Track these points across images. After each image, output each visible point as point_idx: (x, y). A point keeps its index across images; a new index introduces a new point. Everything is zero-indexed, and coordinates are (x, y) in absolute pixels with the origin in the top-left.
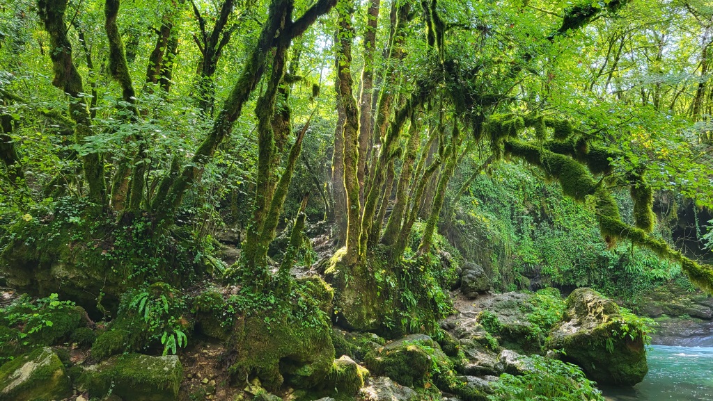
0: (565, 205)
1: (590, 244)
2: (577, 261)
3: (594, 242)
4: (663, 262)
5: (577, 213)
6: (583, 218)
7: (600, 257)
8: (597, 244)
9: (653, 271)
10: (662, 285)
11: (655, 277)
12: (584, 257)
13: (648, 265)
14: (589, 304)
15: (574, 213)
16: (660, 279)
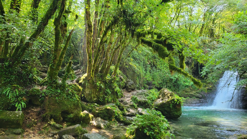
0: (161, 62)
1: (167, 74)
2: (163, 80)
3: (169, 74)
4: (189, 81)
5: (164, 64)
6: (166, 66)
7: (170, 79)
8: (170, 75)
9: (186, 83)
10: (188, 88)
11: (186, 85)
12: (165, 79)
13: (184, 81)
14: (166, 93)
15: (163, 64)
16: (188, 86)
